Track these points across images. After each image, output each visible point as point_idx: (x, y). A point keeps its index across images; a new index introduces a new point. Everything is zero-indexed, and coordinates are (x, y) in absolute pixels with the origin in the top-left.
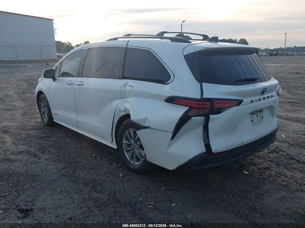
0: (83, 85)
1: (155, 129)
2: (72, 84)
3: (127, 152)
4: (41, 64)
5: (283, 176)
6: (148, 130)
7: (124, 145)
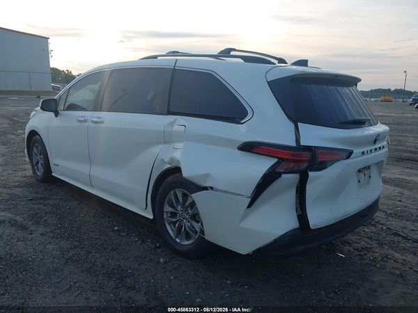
0: (102, 122)
1: (222, 191)
2: (86, 121)
3: (169, 224)
4: (29, 96)
5: (392, 261)
6: (210, 191)
7: (165, 213)
